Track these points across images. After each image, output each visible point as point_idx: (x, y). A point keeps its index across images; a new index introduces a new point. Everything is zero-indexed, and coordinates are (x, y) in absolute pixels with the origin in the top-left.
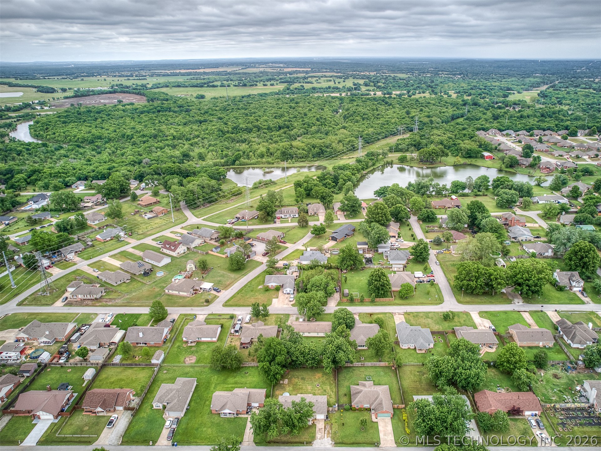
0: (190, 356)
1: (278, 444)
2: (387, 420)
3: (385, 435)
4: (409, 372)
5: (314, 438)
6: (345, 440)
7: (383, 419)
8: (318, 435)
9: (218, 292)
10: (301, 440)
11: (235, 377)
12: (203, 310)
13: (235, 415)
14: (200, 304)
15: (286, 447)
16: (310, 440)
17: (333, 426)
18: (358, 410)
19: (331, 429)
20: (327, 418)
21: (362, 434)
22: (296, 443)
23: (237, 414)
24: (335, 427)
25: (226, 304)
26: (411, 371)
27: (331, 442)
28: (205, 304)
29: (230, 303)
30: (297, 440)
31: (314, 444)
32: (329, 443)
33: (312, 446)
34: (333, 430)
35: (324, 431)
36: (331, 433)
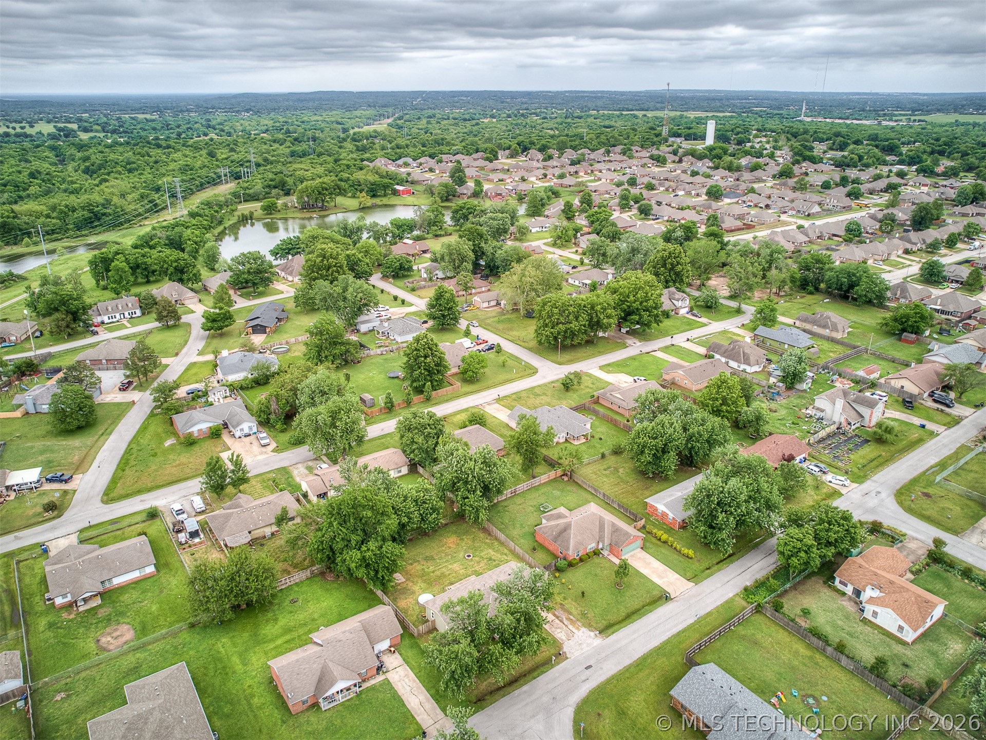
0: (108, 630)
2: (638, 555)
3: (661, 577)
4: (594, 476)
5: (557, 644)
6: (612, 618)
7: (632, 556)
8: (559, 635)
9: (66, 481)
11: (276, 620)
12: (54, 528)
13: (356, 688)
14: (33, 520)
15: (525, 688)
17: (567, 606)
18: (582, 560)
19: (571, 613)
21: (627, 594)
22: (532, 669)
23: (360, 684)
24: (573, 607)
25: (110, 498)
26: (595, 473)
27: (592, 634)
28: (50, 514)
30: (529, 664)
31: (567, 653)
32: (590, 636)
33: (567, 658)
34: (574, 612)
35: (561, 623)
36: (578, 620)
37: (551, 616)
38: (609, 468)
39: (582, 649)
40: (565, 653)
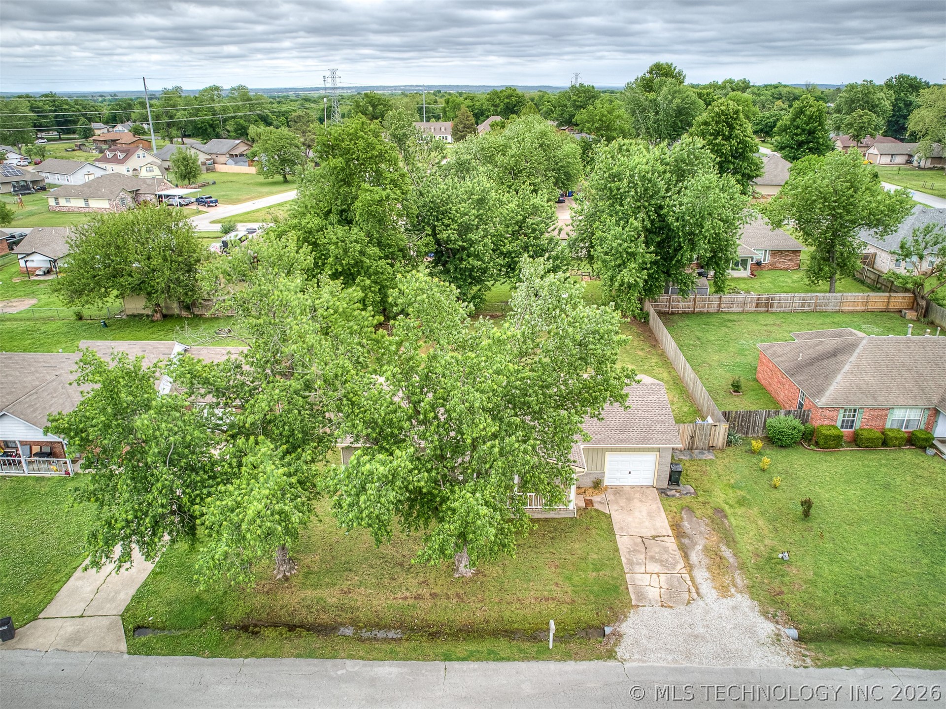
0: (15, 299)
8: (646, 579)
15: (387, 669)
16: (586, 612)
17: (733, 521)
18: (856, 441)
20: (675, 478)
22: (470, 632)
27: (766, 628)
30: (477, 611)
31: (626, 642)
32: (750, 631)
34: (747, 542)
35: (678, 555)
36: (742, 567)
37: (662, 525)
39: (688, 655)
40: (619, 636)
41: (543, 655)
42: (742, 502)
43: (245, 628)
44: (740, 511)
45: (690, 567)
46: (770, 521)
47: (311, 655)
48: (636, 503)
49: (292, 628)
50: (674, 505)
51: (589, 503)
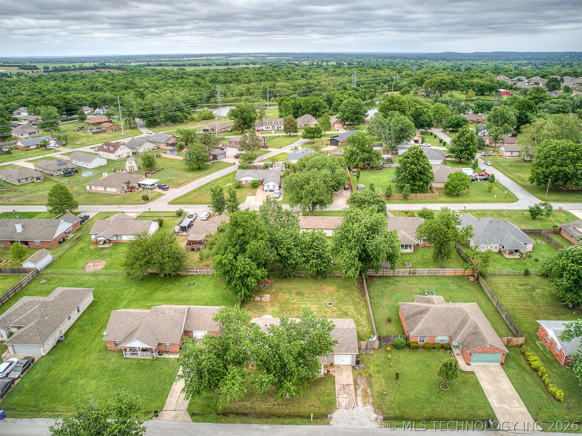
0: (97, 261)
1: (245, 419)
2: (493, 369)
3: (501, 400)
4: (504, 286)
5: (332, 405)
6: (408, 411)
7: (484, 367)
8: (342, 400)
9: (165, 190)
10: (304, 410)
11: (169, 291)
12: (136, 208)
13: (155, 355)
14: (134, 202)
15: (266, 427)
16: (323, 410)
17: (374, 379)
18: (424, 347)
19: (371, 386)
20: (358, 362)
21: (446, 398)
22: (289, 416)
23: (160, 353)
24: (379, 383)
25: (173, 202)
26: (507, 284)
27: (374, 416)
28: (142, 201)
29: (181, 200)
30: (291, 409)
31: (333, 420)
32: (369, 417)
33: (328, 424)
34: (376, 388)
35: (354, 391)
36: (373, 396)
37: (351, 380)
38: (525, 285)
39: (350, 424)
40: (331, 418)
41: (310, 423)
42: (378, 372)
43: (223, 414)
44: (377, 375)
45: (356, 396)
46: (386, 379)
47: (244, 422)
48: (344, 372)
49: (237, 414)
50: (356, 372)
51: (328, 371)
